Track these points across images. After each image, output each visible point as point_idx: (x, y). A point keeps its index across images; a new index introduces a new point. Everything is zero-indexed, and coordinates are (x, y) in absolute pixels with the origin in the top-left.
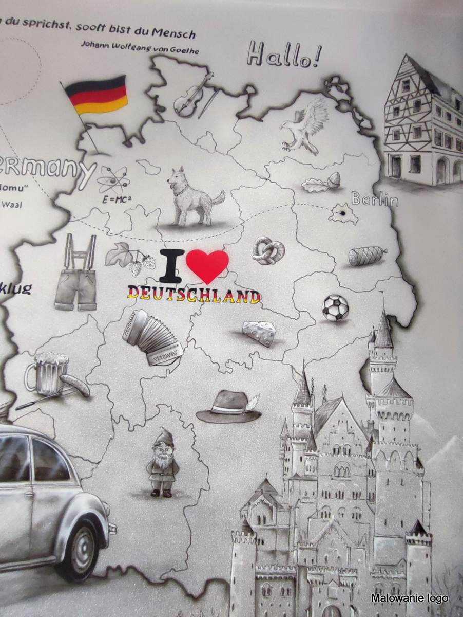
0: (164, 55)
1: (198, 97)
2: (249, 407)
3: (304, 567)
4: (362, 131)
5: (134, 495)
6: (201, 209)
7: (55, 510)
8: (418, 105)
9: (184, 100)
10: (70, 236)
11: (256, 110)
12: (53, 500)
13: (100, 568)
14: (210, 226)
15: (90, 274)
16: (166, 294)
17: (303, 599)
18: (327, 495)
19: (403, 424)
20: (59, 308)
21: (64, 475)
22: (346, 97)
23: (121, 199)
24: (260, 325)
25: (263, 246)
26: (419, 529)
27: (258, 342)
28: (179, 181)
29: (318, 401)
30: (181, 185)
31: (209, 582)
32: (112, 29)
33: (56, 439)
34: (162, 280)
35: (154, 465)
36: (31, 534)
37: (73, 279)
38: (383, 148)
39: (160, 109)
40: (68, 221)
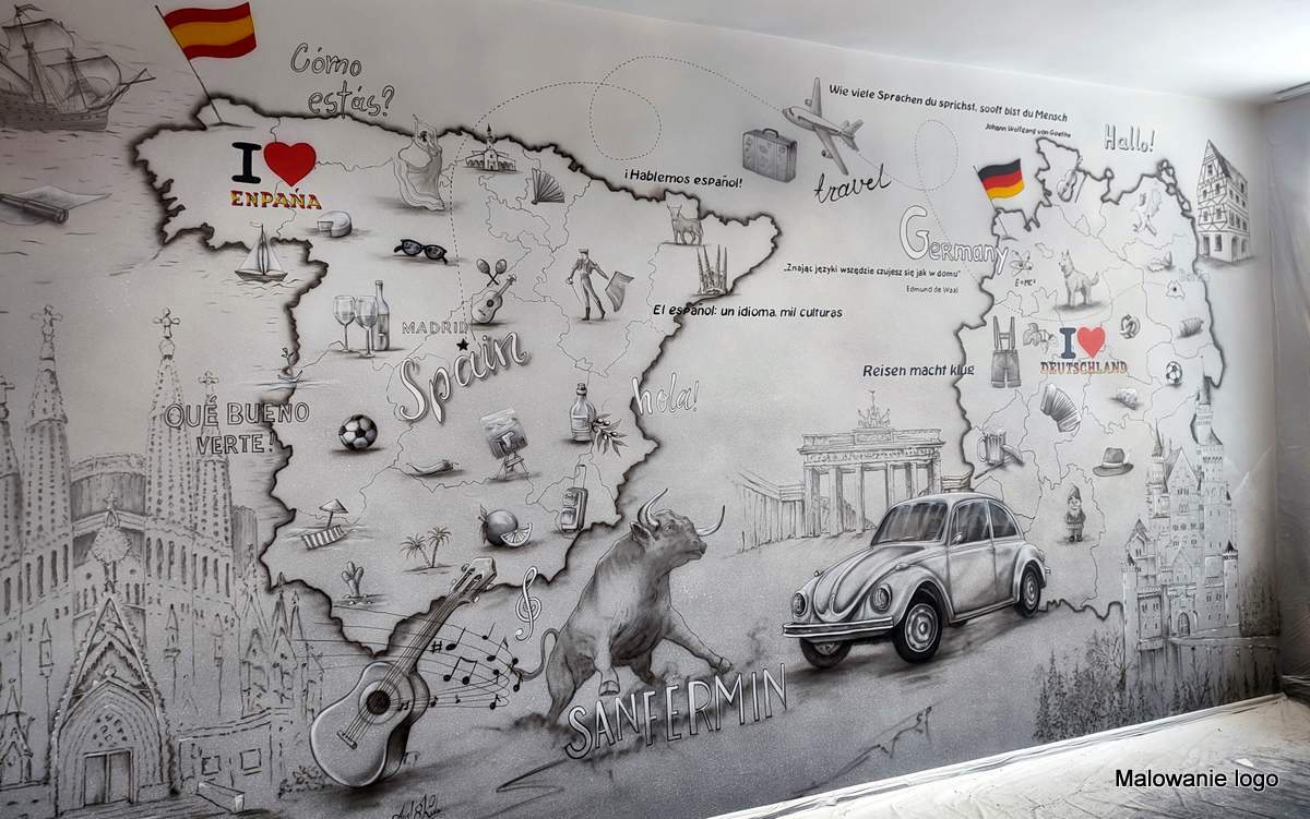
0: (1045, 138)
1: (1073, 182)
2: (1125, 462)
3: (1166, 586)
4: (1184, 213)
5: (1059, 542)
6: (1084, 291)
7: (1009, 560)
8: (1218, 187)
9: (1063, 184)
10: (995, 318)
11: (1113, 195)
12: (1007, 552)
13: (1043, 604)
14: (1091, 306)
15: (1012, 353)
16: (1067, 368)
17: (1166, 609)
18: (1176, 528)
19: (1218, 465)
20: (995, 386)
21: (1012, 531)
22: (1173, 182)
23: (1028, 282)
24: (1128, 391)
25: (1126, 322)
26: (1230, 548)
27: (1126, 405)
28: (1067, 263)
29: (1166, 452)
30: (1069, 268)
31: (1110, 605)
32: (1008, 112)
33: (1005, 501)
34: (1063, 356)
35: (1069, 516)
36: (996, 582)
37: (1002, 359)
38: (1198, 229)
39: (1047, 193)
40: (993, 304)
